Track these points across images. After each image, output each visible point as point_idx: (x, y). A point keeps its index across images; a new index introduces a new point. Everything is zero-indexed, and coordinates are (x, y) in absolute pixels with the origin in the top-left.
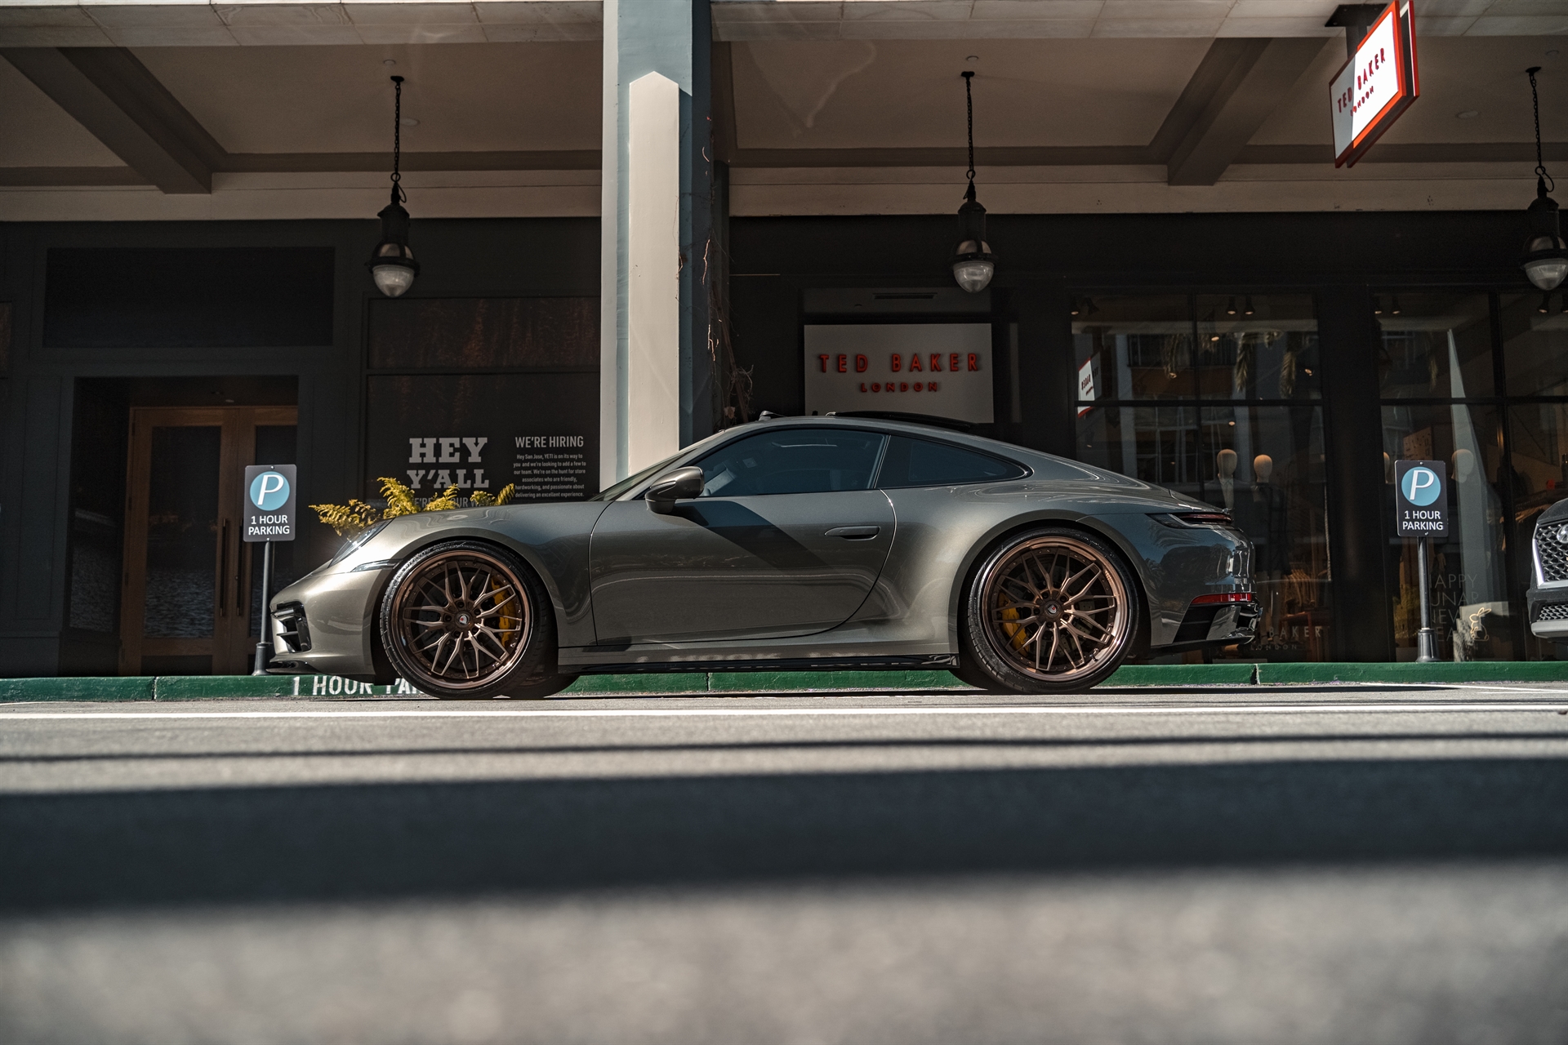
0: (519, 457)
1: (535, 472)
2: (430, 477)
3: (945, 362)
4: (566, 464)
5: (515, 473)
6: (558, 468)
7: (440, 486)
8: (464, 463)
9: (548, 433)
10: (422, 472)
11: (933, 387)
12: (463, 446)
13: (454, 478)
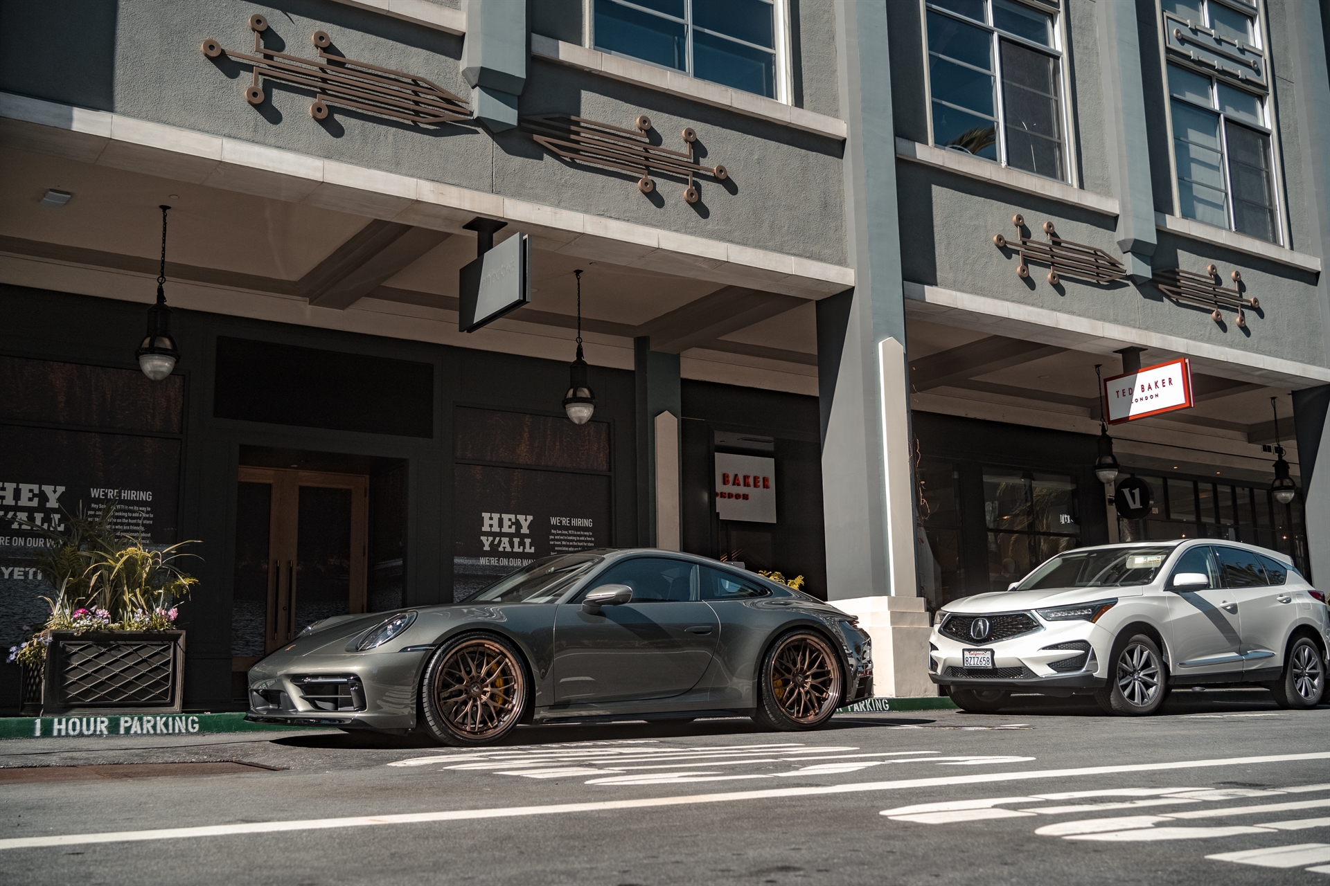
0: (553, 531)
1: (564, 543)
2: (496, 542)
3: (751, 481)
4: (582, 538)
5: (551, 543)
6: (577, 541)
7: (502, 550)
8: (518, 533)
9: (572, 515)
10: (491, 539)
11: (746, 497)
12: (517, 520)
13: (512, 544)
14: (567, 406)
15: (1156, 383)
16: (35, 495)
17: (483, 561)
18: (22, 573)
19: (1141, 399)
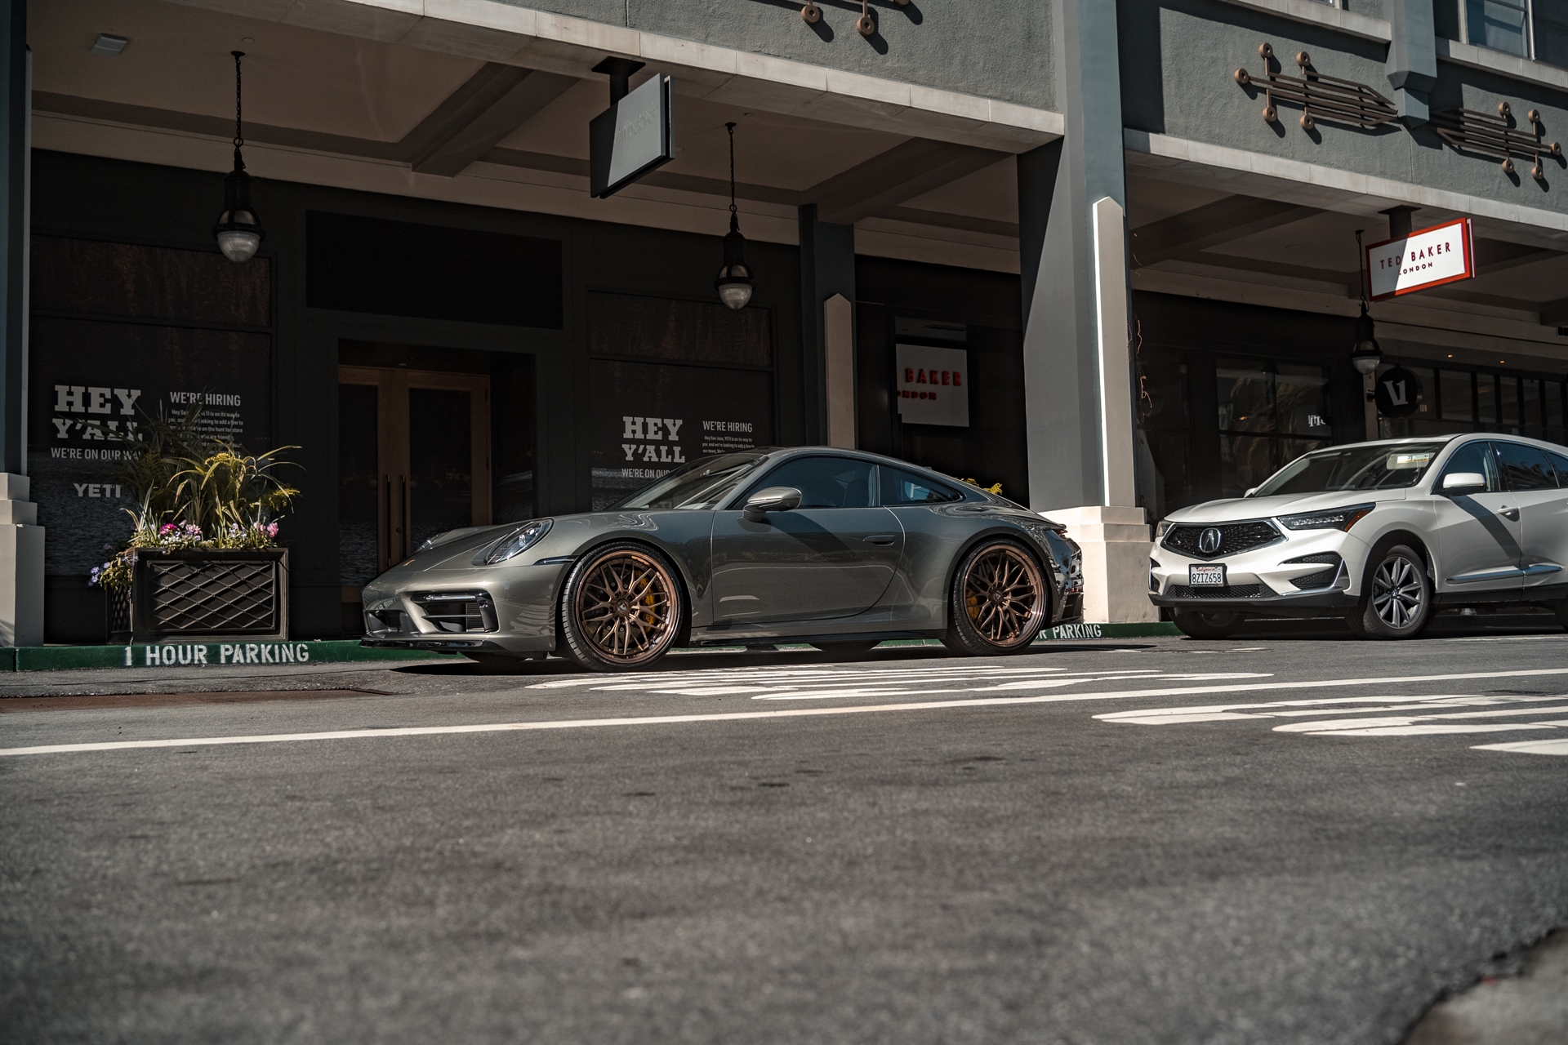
0: (706, 438)
2: (640, 451)
3: (939, 377)
5: (705, 451)
7: (648, 460)
8: (665, 441)
9: (728, 419)
10: (634, 447)
11: (932, 396)
12: (664, 425)
13: (658, 453)
14: (720, 288)
15: (1430, 250)
16: (107, 401)
17: (626, 473)
18: (98, 491)
19: (1411, 270)
